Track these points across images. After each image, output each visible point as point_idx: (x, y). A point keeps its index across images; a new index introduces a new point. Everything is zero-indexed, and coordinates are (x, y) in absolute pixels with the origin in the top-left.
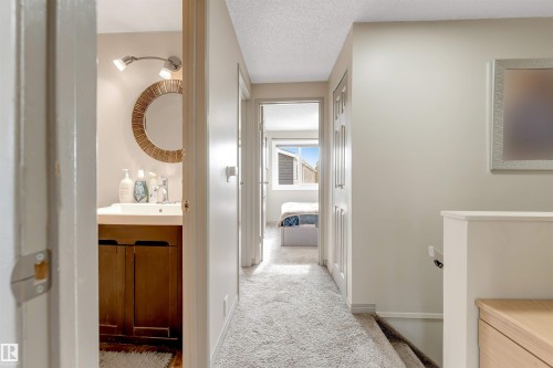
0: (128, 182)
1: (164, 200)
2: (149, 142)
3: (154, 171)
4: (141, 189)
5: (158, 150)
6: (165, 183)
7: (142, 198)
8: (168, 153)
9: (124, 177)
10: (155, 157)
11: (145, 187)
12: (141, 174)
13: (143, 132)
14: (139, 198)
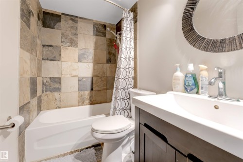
0: (179, 74)
1: (220, 95)
2: (199, 37)
3: (204, 63)
4: (191, 81)
5: (209, 41)
6: (220, 75)
7: (192, 89)
8: (223, 41)
9: (176, 71)
10: (206, 49)
11: (195, 79)
12: (191, 67)
13: (193, 29)
14: (189, 89)
